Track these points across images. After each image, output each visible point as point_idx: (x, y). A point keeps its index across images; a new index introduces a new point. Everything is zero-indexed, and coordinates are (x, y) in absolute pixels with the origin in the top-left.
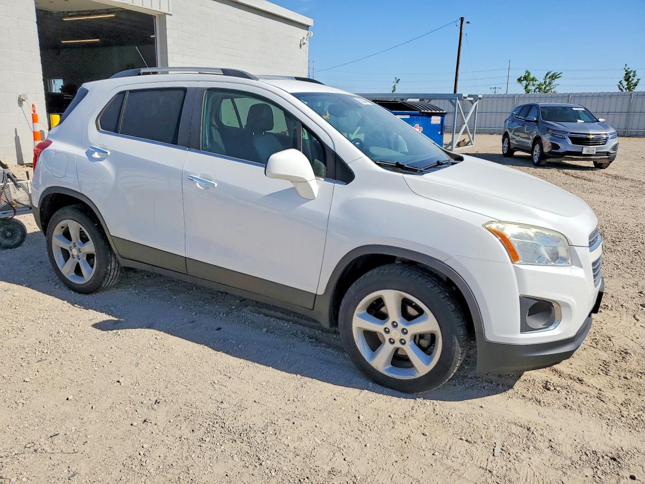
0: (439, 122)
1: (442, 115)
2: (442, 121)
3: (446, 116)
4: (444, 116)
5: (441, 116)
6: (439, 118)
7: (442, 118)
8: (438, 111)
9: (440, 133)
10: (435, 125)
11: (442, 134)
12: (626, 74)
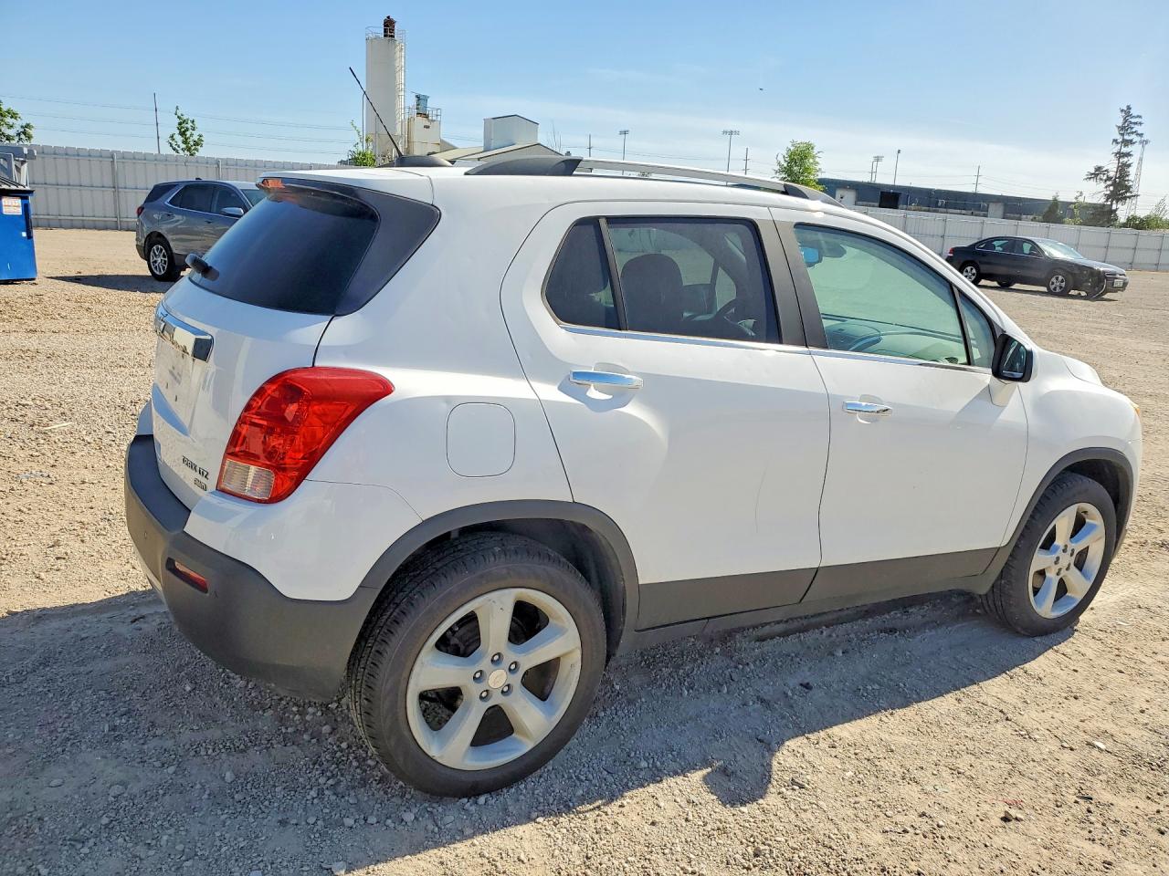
0: (19, 211)
1: (23, 195)
2: (26, 208)
3: (30, 198)
4: (27, 198)
5: (22, 198)
6: (18, 202)
7: (25, 201)
8: (13, 187)
9: (24, 234)
10: (12, 218)
11: (30, 237)
12: (180, 124)
